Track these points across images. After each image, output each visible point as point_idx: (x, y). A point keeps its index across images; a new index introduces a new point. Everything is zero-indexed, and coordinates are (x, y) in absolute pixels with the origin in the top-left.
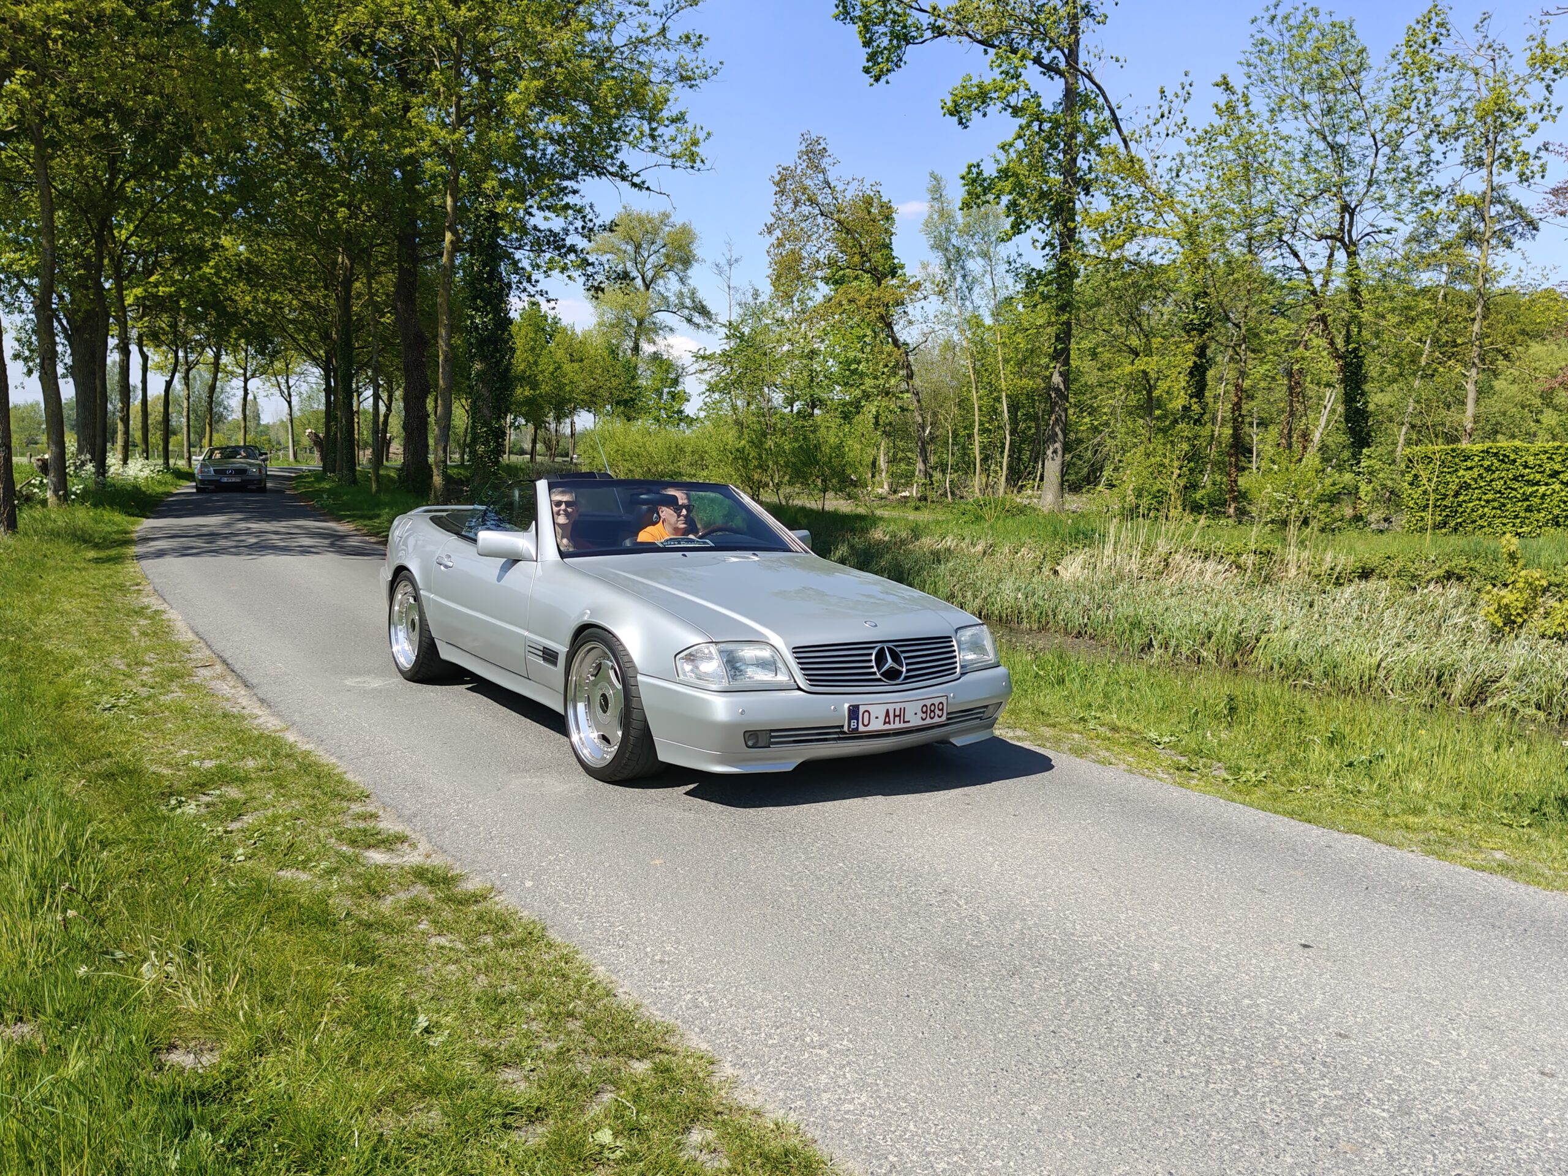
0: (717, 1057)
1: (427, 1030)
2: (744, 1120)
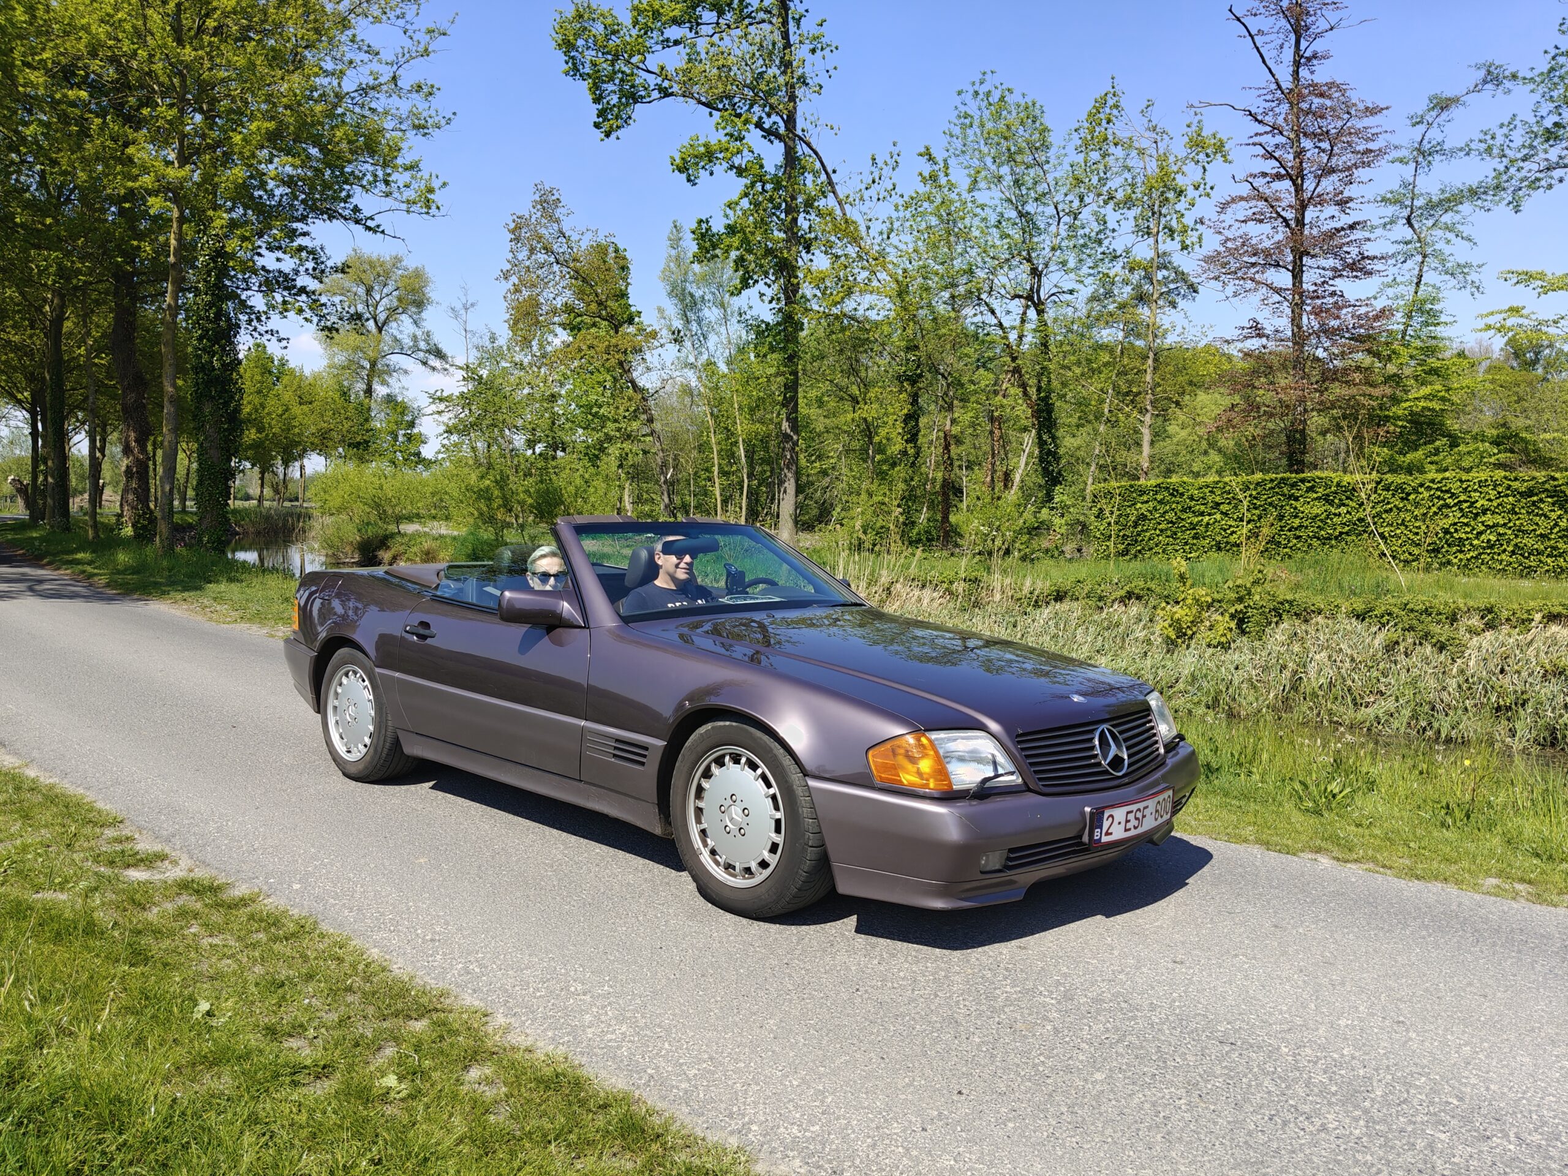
0: (490, 1011)
1: (209, 1014)
2: (518, 1056)
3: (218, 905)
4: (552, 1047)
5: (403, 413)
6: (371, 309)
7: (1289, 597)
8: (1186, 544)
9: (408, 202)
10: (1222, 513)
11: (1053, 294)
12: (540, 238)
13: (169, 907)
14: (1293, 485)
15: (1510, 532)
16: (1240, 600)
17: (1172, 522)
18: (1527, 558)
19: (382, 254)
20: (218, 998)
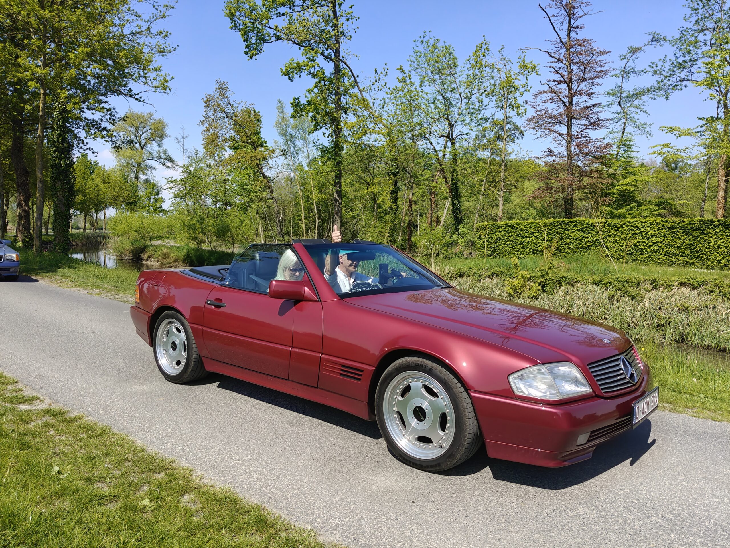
0: (194, 468)
1: (59, 472)
2: (207, 489)
3: (63, 421)
4: (223, 485)
5: (153, 188)
6: (138, 138)
7: (565, 275)
8: (519, 251)
9: (155, 87)
10: (535, 237)
11: (459, 135)
12: (219, 105)
13: (40, 422)
14: (567, 224)
15: (663, 245)
16: (543, 276)
17: (512, 241)
18: (671, 257)
19: (143, 112)
20: (63, 465)
